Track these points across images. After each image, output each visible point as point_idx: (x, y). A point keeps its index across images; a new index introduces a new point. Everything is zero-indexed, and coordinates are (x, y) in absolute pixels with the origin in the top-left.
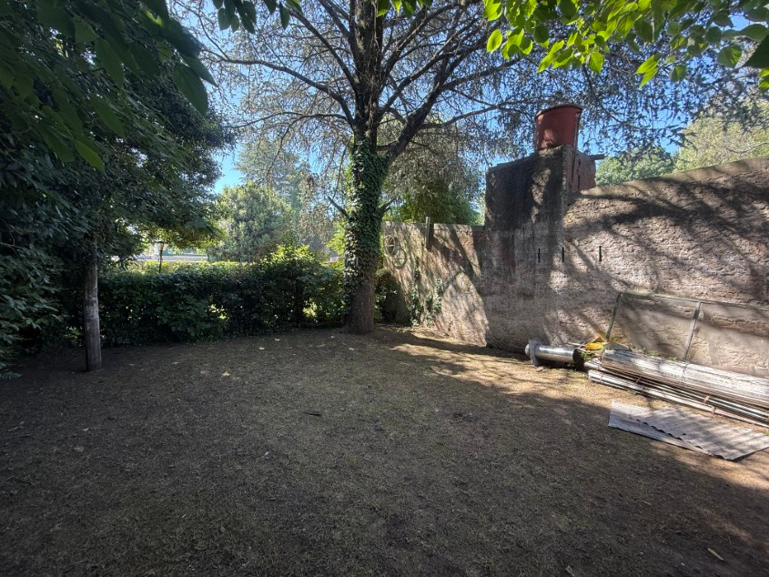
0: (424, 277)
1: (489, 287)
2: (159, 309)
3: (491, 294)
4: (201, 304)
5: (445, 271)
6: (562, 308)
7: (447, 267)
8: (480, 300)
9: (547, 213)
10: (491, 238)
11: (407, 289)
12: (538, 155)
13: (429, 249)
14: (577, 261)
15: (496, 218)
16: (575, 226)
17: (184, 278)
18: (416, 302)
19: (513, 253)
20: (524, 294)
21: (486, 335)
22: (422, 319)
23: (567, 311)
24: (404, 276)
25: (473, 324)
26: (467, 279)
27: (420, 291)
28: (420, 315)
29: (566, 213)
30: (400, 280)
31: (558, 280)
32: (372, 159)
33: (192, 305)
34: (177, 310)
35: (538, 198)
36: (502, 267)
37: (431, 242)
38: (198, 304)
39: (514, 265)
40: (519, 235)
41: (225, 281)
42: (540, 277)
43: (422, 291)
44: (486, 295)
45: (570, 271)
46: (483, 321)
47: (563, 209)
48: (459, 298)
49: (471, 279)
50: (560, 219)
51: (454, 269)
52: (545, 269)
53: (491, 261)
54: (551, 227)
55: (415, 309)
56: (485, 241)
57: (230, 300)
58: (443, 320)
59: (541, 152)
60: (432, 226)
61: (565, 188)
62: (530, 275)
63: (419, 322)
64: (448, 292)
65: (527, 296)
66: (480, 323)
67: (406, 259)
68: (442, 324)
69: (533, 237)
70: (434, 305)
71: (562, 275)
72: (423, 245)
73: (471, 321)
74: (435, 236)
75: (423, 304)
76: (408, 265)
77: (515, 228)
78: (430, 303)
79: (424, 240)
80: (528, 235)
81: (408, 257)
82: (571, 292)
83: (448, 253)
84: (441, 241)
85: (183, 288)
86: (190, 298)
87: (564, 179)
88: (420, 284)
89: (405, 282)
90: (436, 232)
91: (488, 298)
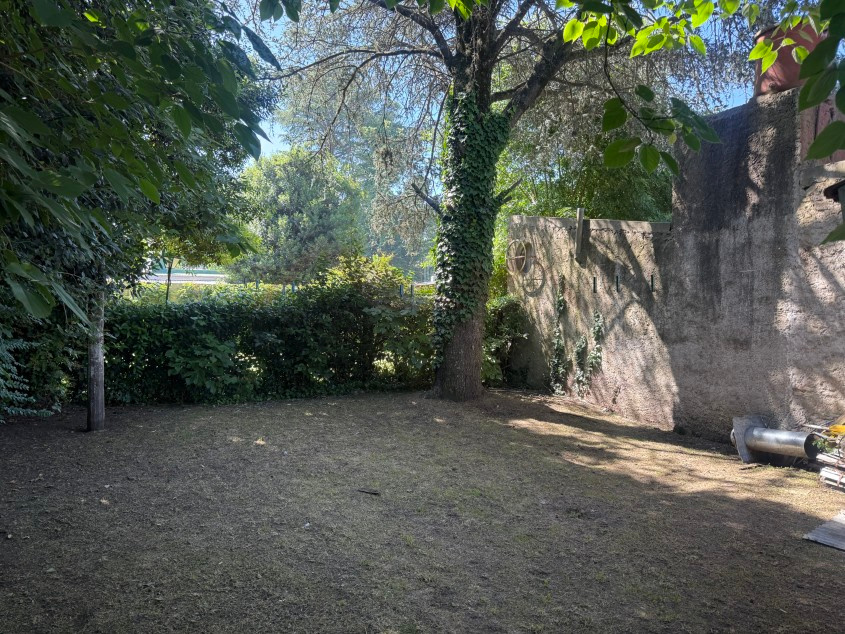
0: (573, 310)
1: (678, 328)
2: (170, 354)
3: (683, 340)
4: (225, 347)
5: (606, 299)
6: (797, 364)
7: (609, 292)
8: (665, 350)
9: (770, 202)
10: (682, 244)
11: (546, 332)
12: (757, 104)
13: (582, 262)
14: (819, 283)
15: (690, 209)
16: (815, 225)
17: (202, 309)
18: (560, 352)
19: (717, 271)
20: (736, 341)
21: (675, 411)
22: (569, 383)
23: (805, 369)
24: (541, 308)
25: (652, 392)
26: (643, 313)
27: (567, 334)
28: (566, 374)
29: (801, 202)
30: (535, 315)
31: (788, 315)
32: (479, 120)
33: (213, 348)
34: (192, 355)
35: (756, 176)
36: (701, 295)
37: (585, 251)
38: (221, 348)
39: (718, 290)
40: (728, 240)
41: (259, 313)
42: (760, 311)
43: (570, 334)
44: (675, 342)
45: (807, 300)
46: (668, 386)
47: (796, 196)
48: (630, 346)
49: (650, 315)
50: (792, 211)
51: (622, 297)
52: (767, 298)
53: (681, 284)
54: (778, 226)
55: (557, 365)
56: (673, 248)
57: (265, 342)
58: (605, 384)
59: (760, 99)
60: (586, 224)
61: (799, 160)
62: (744, 308)
63: (565, 388)
64: (612, 336)
65: (741, 344)
66: (664, 389)
67: (544, 280)
68: (603, 391)
69: (749, 242)
70: (590, 358)
71: (795, 307)
72: (571, 255)
73: (649, 386)
74: (591, 240)
75: (572, 356)
76: (547, 290)
77: (720, 228)
78: (582, 354)
79: (573, 246)
80: (741, 239)
81: (548, 276)
82: (810, 337)
83: (613, 270)
84: (601, 249)
85: (202, 323)
86: (210, 339)
87: (798, 144)
88: (566, 324)
89: (543, 320)
90: (593, 233)
91: (678, 347)
